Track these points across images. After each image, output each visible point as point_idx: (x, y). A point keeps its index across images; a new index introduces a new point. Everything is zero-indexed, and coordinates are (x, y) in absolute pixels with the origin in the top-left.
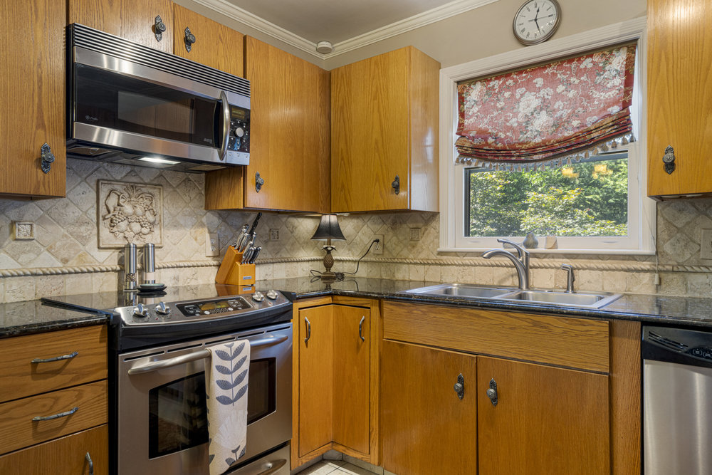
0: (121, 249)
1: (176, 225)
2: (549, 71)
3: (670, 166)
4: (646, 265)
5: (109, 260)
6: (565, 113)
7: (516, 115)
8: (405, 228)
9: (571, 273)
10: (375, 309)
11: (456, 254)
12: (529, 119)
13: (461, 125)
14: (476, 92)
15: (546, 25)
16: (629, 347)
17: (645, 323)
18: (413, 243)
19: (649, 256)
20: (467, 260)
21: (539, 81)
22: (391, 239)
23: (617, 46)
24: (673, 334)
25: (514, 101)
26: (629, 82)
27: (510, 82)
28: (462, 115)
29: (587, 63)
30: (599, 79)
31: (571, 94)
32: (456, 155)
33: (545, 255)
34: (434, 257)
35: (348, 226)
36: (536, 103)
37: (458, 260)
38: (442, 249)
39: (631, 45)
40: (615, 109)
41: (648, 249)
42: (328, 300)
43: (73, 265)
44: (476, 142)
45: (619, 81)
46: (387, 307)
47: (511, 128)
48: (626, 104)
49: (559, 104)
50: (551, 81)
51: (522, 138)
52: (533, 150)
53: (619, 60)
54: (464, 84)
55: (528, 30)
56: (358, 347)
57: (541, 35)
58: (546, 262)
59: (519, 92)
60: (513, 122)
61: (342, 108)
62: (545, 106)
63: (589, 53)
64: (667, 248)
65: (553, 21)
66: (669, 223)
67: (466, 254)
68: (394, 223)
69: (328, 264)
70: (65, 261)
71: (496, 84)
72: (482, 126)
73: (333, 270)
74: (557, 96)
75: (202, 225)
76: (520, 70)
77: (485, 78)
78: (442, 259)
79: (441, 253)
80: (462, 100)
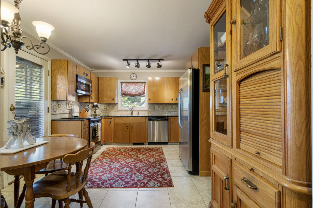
0: (69, 109)
1: (75, 105)
2: (135, 84)
3: (150, 100)
4: (147, 111)
5: (67, 111)
6: (137, 90)
7: (130, 89)
8: (111, 106)
9: (138, 112)
10: (113, 119)
11: (121, 110)
12: (132, 90)
13: (121, 89)
14: (124, 85)
15: (135, 77)
16: (147, 119)
17: (148, 117)
18: (113, 108)
19: (147, 110)
20: (123, 111)
21: (134, 85)
22: (108, 108)
23: (143, 83)
24: (151, 118)
25: (130, 87)
26: (145, 88)
27: (129, 84)
28: (121, 88)
29: (140, 84)
30: (141, 87)
31: (138, 88)
32: (120, 94)
33: (135, 110)
34: (117, 111)
35: (99, 105)
36: (133, 88)
37: (121, 111)
38: (118, 109)
39: (145, 83)
40: (143, 91)
41: (147, 109)
42: (104, 118)
43: (64, 112)
44: (124, 92)
45: (144, 87)
46: (115, 118)
47: (130, 91)
48: (145, 91)
49: (136, 89)
50: (135, 85)
51: (131, 93)
52: (133, 95)
53: (144, 84)
54: (122, 83)
55: (133, 78)
56: (110, 125)
57: (134, 79)
58: (135, 111)
59: (131, 86)
60: (130, 90)
61: (102, 85)
62: (134, 89)
63: (140, 83)
64: (149, 109)
65: (136, 77)
66: (149, 106)
67: (122, 110)
68: (109, 105)
69: (95, 112)
70: (63, 112)
71: (127, 84)
72: (125, 90)
73: (96, 114)
74: (136, 88)
75: (78, 105)
76: (131, 83)
77: (125, 83)
78: (118, 111)
79: (118, 110)
80: (121, 85)
